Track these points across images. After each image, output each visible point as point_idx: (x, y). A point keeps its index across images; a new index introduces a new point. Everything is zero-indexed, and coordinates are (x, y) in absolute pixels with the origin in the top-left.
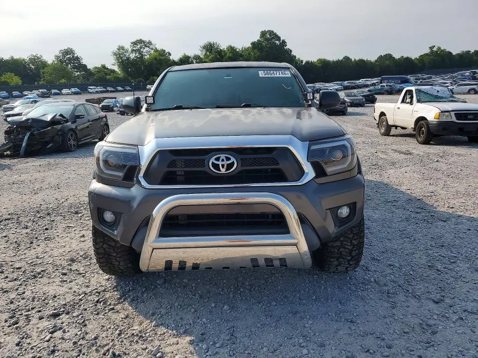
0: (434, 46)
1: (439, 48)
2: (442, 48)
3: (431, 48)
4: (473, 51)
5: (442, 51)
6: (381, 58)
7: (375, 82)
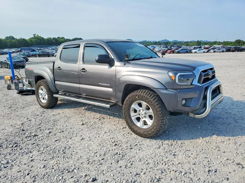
0: (35, 34)
1: (38, 35)
2: (39, 36)
3: (34, 35)
4: (52, 38)
5: (39, 37)
6: (7, 38)
7: (14, 51)
